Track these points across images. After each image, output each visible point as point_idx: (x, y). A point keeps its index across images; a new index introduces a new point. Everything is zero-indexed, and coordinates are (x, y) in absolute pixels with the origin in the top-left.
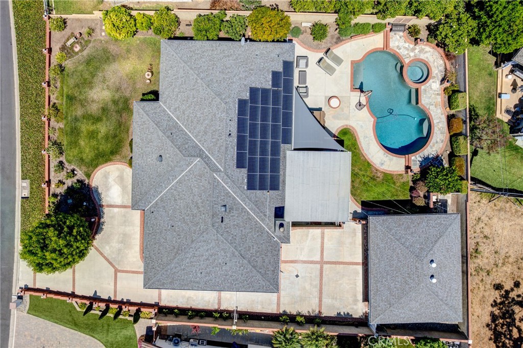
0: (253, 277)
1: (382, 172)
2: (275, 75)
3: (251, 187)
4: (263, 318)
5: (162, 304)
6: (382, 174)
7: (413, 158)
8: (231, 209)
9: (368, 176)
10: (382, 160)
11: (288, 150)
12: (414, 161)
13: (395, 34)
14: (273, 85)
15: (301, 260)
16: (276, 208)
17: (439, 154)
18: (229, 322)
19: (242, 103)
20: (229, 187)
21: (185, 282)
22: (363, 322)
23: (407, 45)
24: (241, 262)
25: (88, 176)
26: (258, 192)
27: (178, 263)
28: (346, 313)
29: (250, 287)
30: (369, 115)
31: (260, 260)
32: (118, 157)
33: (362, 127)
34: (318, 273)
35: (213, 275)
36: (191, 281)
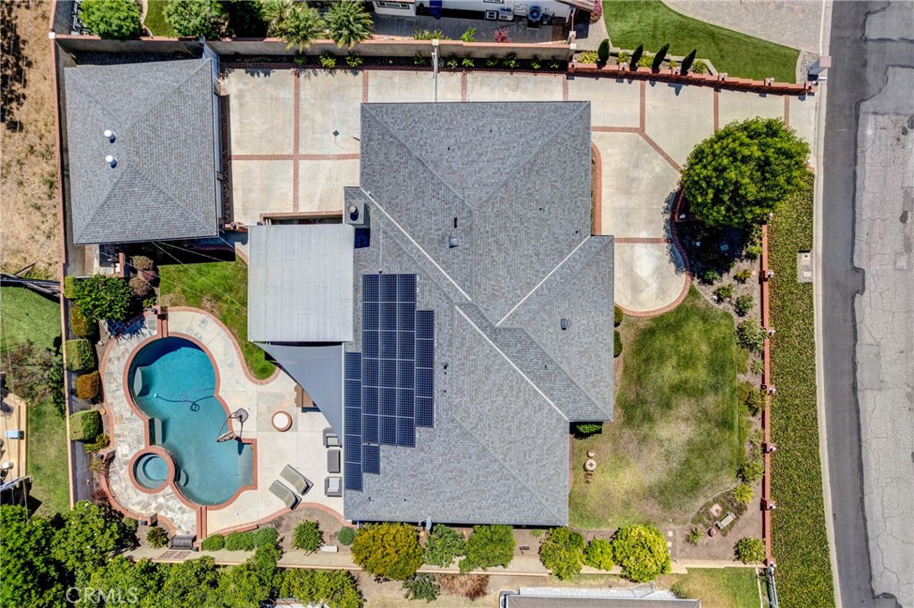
0: (404, 129)
1: (203, 308)
2: (374, 468)
3: (409, 281)
4: (391, 62)
5: (561, 77)
6: (203, 305)
7: (155, 333)
8: (441, 242)
9: (226, 302)
10: (204, 328)
11: (350, 343)
12: (153, 328)
13: (188, 532)
14: (376, 450)
15: (330, 161)
16: (368, 245)
17: (115, 341)
18: (446, 52)
19: (427, 420)
20: (445, 278)
21: (519, 115)
22: (227, 62)
23: (170, 515)
24: (423, 153)
25: (693, 292)
26: (397, 271)
27: (531, 146)
28: (256, 76)
29: (409, 111)
30: (226, 401)
31: (393, 157)
32: (641, 325)
33: (238, 382)
34: (302, 140)
35: (471, 130)
36: (508, 117)
